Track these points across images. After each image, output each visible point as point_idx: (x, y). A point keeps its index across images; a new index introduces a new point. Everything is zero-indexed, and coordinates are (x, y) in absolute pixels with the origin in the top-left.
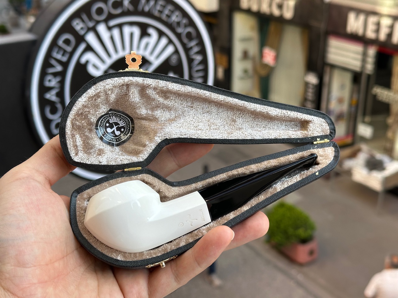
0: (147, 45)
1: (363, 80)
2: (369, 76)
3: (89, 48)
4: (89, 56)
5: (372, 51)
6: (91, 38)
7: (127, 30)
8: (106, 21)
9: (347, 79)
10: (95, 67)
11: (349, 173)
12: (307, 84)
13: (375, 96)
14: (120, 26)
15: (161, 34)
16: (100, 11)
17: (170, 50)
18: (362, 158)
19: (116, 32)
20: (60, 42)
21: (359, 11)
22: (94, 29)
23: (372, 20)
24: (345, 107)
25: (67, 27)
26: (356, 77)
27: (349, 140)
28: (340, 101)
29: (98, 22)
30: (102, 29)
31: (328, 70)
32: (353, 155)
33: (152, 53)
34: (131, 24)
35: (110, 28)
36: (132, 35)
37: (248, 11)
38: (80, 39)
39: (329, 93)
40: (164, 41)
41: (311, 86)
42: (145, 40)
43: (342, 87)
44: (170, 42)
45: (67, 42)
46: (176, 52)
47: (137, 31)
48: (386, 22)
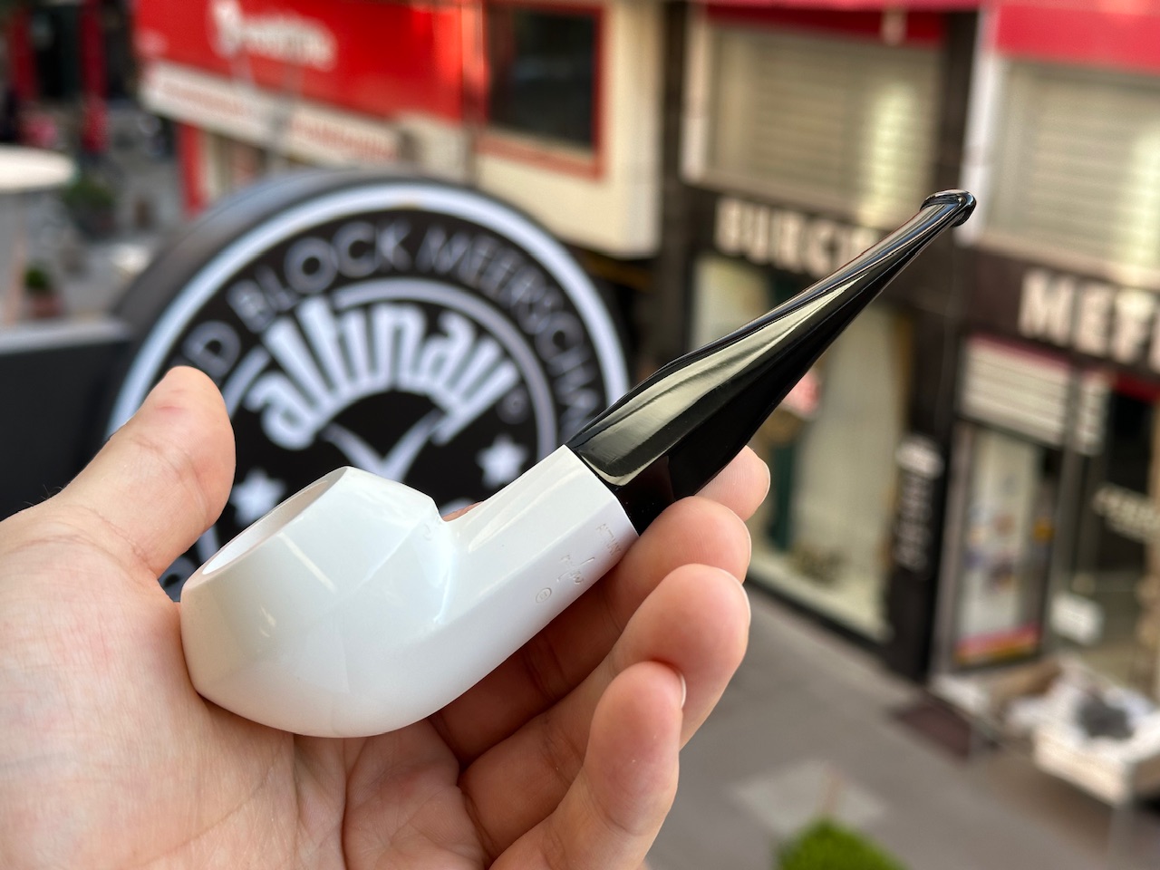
0: (439, 364)
1: (1069, 471)
2: (1086, 461)
3: (275, 366)
4: (273, 389)
5: (1095, 389)
6: (282, 339)
7: (386, 320)
8: (329, 292)
9: (1023, 464)
10: (290, 418)
11: (1026, 742)
12: (904, 475)
13: (1102, 521)
14: (367, 308)
15: (481, 332)
16: (312, 266)
17: (504, 378)
18: (1065, 698)
19: (354, 325)
20: (197, 347)
21: (1056, 273)
22: (292, 315)
23: (1095, 299)
24: (1014, 546)
25: (218, 308)
26: (1050, 460)
27: (1027, 642)
28: (1003, 526)
29: (304, 296)
30: (315, 314)
31: (965, 436)
32: (1040, 689)
33: (454, 381)
34: (399, 302)
35: (337, 313)
36: (398, 335)
37: (741, 259)
38: (251, 340)
39: (969, 499)
40: (488, 352)
41: (916, 480)
42: (435, 348)
43: (1008, 485)
44: (506, 355)
45: (214, 347)
46: (522, 383)
47: (412, 323)
48: (1135, 308)
